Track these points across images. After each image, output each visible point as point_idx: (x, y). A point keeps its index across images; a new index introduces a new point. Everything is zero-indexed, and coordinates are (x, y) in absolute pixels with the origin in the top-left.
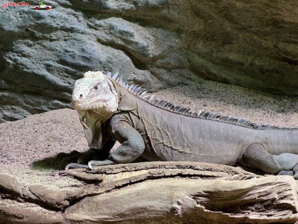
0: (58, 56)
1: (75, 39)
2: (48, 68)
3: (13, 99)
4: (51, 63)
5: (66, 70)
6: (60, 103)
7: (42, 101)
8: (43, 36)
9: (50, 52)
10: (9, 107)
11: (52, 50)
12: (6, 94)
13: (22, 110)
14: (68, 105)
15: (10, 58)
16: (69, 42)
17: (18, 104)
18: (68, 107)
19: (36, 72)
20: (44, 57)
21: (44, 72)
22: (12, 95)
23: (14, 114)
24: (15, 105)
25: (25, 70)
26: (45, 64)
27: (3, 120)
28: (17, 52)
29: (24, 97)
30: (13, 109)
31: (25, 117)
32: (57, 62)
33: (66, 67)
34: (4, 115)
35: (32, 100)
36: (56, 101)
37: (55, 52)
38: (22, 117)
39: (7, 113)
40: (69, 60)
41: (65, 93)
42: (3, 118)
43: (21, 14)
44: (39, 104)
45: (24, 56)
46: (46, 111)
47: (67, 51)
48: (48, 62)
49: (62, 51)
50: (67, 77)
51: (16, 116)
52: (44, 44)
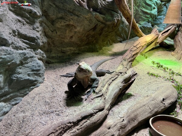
0: (31, 69)
1: (34, 60)
2: (29, 75)
3: (15, 95)
4: (29, 72)
5: (34, 73)
6: (33, 87)
7: (27, 90)
8: (25, 62)
9: (28, 68)
10: (13, 100)
11: (28, 67)
12: (12, 95)
13: (19, 98)
14: (35, 86)
15: (15, 77)
16: (33, 62)
17: (17, 96)
18: (35, 87)
19: (25, 78)
20: (26, 71)
21: (28, 77)
22: (14, 94)
23: (16, 102)
24: (16, 98)
25: (21, 79)
26: (27, 74)
27: (12, 107)
28: (17, 73)
29: (20, 92)
30: (15, 100)
31: (21, 100)
32: (31, 71)
33: (34, 72)
34: (12, 104)
35: (23, 91)
36: (32, 87)
37: (30, 68)
38: (20, 101)
39: (13, 103)
40: (35, 69)
41: (35, 82)
42: (12, 106)
43: (20, 55)
44: (26, 91)
45: (20, 74)
46: (28, 93)
47: (33, 66)
48: (28, 73)
49: (32, 66)
50: (34, 76)
51: (18, 102)
52: (25, 66)
